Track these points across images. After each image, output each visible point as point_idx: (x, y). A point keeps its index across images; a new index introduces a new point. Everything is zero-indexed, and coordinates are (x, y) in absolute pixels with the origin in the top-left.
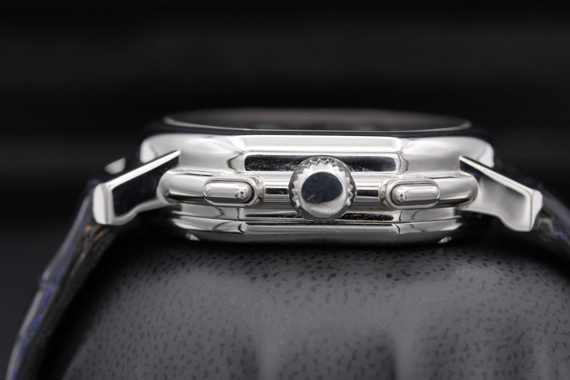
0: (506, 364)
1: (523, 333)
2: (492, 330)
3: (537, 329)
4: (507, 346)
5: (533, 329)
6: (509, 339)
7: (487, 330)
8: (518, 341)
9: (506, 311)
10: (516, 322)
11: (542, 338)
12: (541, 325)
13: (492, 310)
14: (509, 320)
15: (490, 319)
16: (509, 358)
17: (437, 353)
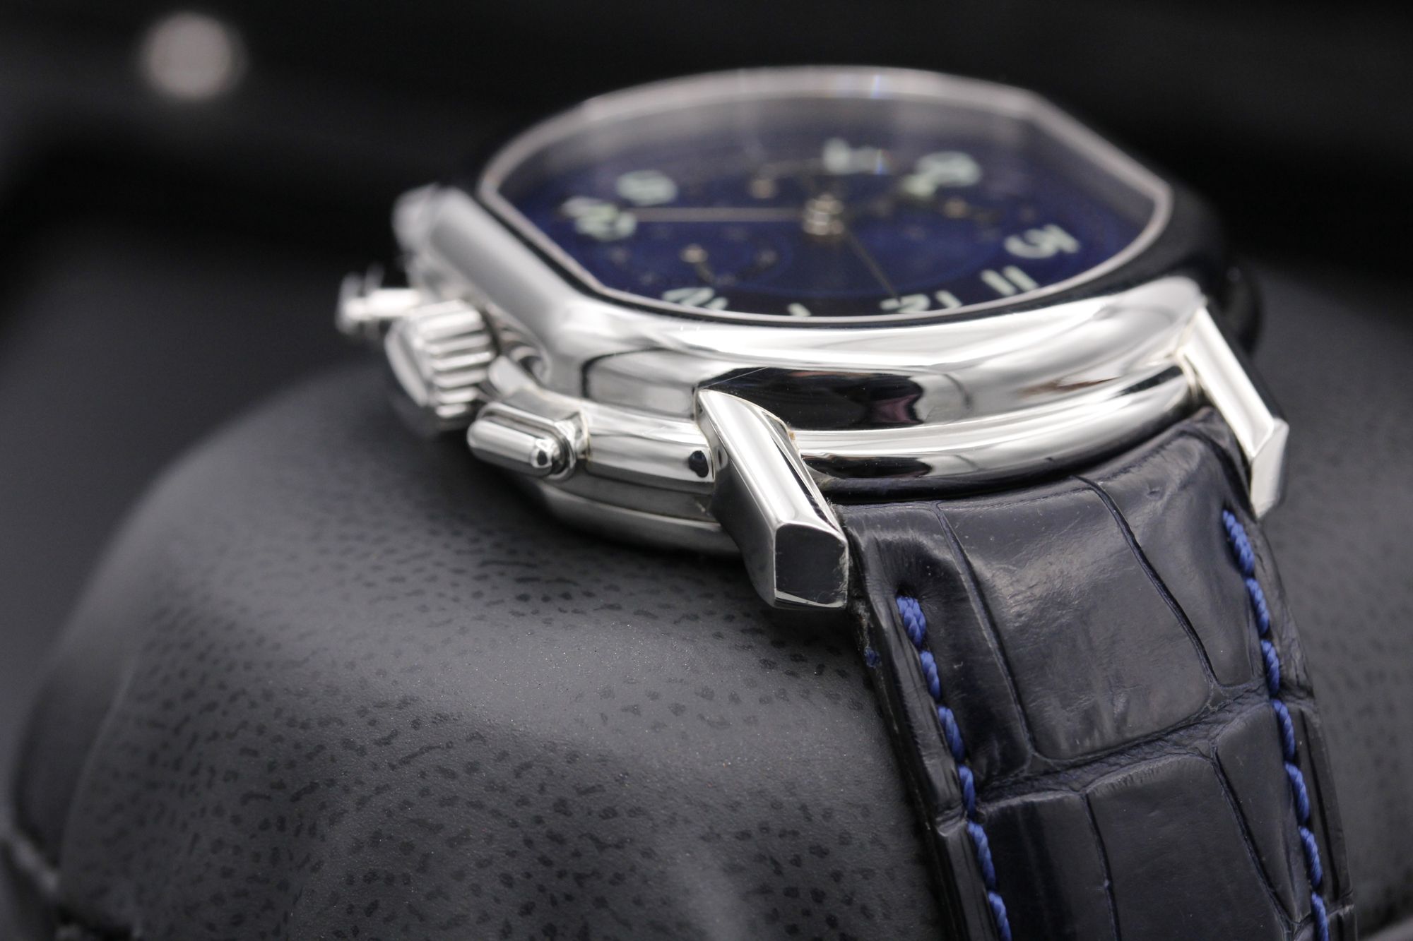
0: (253, 836)
1: (313, 787)
2: (255, 753)
3: (346, 790)
4: (269, 798)
5: (338, 787)
6: (280, 786)
7: (245, 751)
8: (296, 798)
9: (305, 726)
10: (310, 757)
11: (346, 811)
12: (362, 783)
13: (278, 713)
14: (297, 746)
15: (261, 730)
16: (265, 826)
17: (153, 759)
